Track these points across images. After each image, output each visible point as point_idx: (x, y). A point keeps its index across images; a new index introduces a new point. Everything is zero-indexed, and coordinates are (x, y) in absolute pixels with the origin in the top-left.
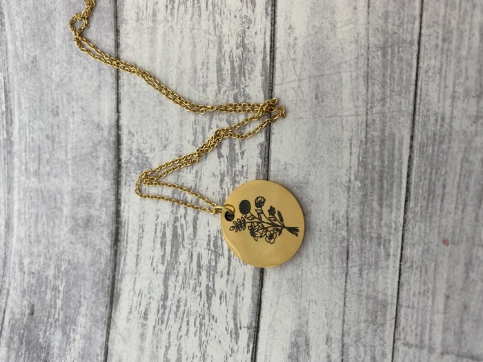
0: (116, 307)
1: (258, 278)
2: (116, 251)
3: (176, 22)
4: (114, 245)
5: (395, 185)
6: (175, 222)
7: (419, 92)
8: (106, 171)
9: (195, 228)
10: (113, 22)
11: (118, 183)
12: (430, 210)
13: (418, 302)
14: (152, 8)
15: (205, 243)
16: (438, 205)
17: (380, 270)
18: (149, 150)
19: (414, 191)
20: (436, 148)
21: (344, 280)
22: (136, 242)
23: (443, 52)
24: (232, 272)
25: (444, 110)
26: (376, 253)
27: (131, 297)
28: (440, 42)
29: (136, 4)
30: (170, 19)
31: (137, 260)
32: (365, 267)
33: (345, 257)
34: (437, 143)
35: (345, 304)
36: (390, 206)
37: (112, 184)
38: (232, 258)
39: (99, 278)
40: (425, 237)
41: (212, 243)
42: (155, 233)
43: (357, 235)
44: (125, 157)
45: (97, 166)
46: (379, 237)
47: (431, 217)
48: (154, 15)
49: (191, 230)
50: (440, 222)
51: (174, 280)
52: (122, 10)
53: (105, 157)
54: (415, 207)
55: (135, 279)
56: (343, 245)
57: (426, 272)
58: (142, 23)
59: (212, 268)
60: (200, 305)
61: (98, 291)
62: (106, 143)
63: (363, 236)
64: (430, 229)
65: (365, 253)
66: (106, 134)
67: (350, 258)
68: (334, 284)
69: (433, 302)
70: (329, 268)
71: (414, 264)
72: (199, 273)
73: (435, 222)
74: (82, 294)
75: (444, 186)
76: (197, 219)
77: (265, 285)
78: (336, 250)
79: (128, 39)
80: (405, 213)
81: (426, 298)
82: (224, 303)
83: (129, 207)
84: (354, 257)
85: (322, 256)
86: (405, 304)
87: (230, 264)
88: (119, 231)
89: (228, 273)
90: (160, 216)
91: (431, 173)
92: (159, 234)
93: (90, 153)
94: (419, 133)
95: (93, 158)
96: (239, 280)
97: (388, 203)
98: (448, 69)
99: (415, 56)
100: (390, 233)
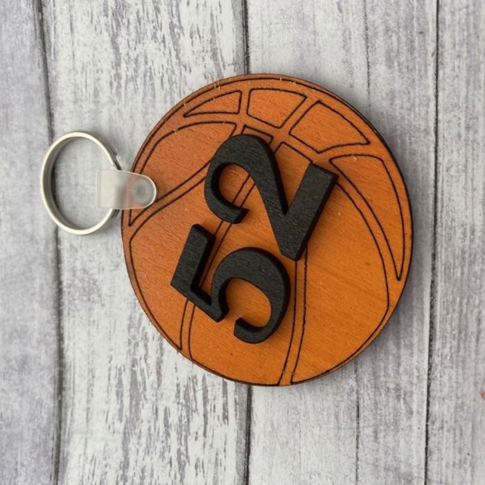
0: (63, 478)
1: (244, 442)
2: (60, 402)
3: (123, 103)
4: (58, 395)
5: (415, 318)
6: (133, 366)
7: (439, 196)
8: (43, 297)
9: (159, 373)
10: (45, 103)
11: (59, 313)
12: (462, 353)
13: (453, 476)
14: (92, 86)
15: (173, 394)
16: (473, 345)
17: (401, 432)
18: (96, 271)
19: (440, 327)
20: (466, 270)
21: (354, 445)
22: (85, 392)
23: (467, 144)
24: (209, 434)
25: (473, 221)
26: (395, 409)
27: (81, 465)
28: (463, 132)
29: (73, 81)
30: (116, 100)
31: (87, 415)
32: (382, 428)
33: (354, 414)
34: (467, 264)
35: (357, 477)
36: (410, 346)
37: (52, 315)
38: (209, 415)
39: (40, 438)
40: (457, 388)
41: (182, 395)
42: (109, 379)
43: (369, 386)
44: (67, 279)
45: (32, 291)
46: (398, 389)
47: (464, 362)
48: (96, 94)
49: (154, 377)
50: (476, 368)
51: (136, 442)
52: (55, 89)
53: (42, 279)
54: (443, 348)
55: (86, 440)
56: (352, 398)
57: (461, 435)
58: (81, 106)
59: (183, 428)
60: (170, 476)
61: (39, 455)
62: (43, 261)
63: (376, 387)
64: (464, 378)
65: (381, 410)
66: (42, 248)
67: (362, 416)
68: (342, 450)
69: (472, 476)
70: (334, 429)
71: (445, 425)
72: (168, 434)
73: (469, 368)
74: (19, 459)
75: (479, 321)
76: (162, 362)
77: (252, 451)
78: (343, 406)
79: (64, 126)
80: (430, 356)
81: (462, 471)
82: (200, 474)
83: (74, 344)
84: (366, 414)
85: (325, 413)
86: (435, 479)
87: (206, 423)
88: (64, 376)
89: (205, 435)
90: (114, 357)
91: (461, 303)
92: (114, 382)
93: (23, 274)
94: (443, 250)
95: (27, 279)
96: (219, 444)
97: (408, 343)
98: (475, 166)
99: (432, 149)
100: (412, 383)
